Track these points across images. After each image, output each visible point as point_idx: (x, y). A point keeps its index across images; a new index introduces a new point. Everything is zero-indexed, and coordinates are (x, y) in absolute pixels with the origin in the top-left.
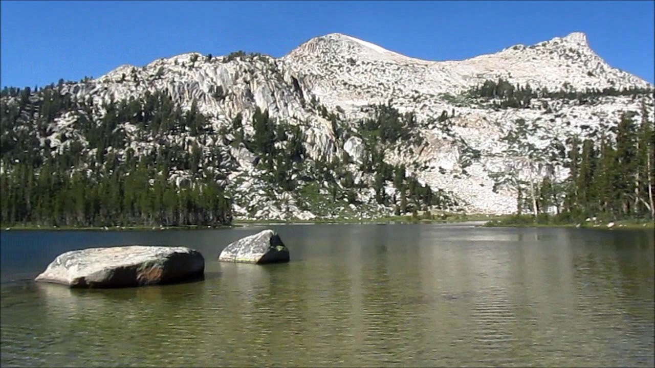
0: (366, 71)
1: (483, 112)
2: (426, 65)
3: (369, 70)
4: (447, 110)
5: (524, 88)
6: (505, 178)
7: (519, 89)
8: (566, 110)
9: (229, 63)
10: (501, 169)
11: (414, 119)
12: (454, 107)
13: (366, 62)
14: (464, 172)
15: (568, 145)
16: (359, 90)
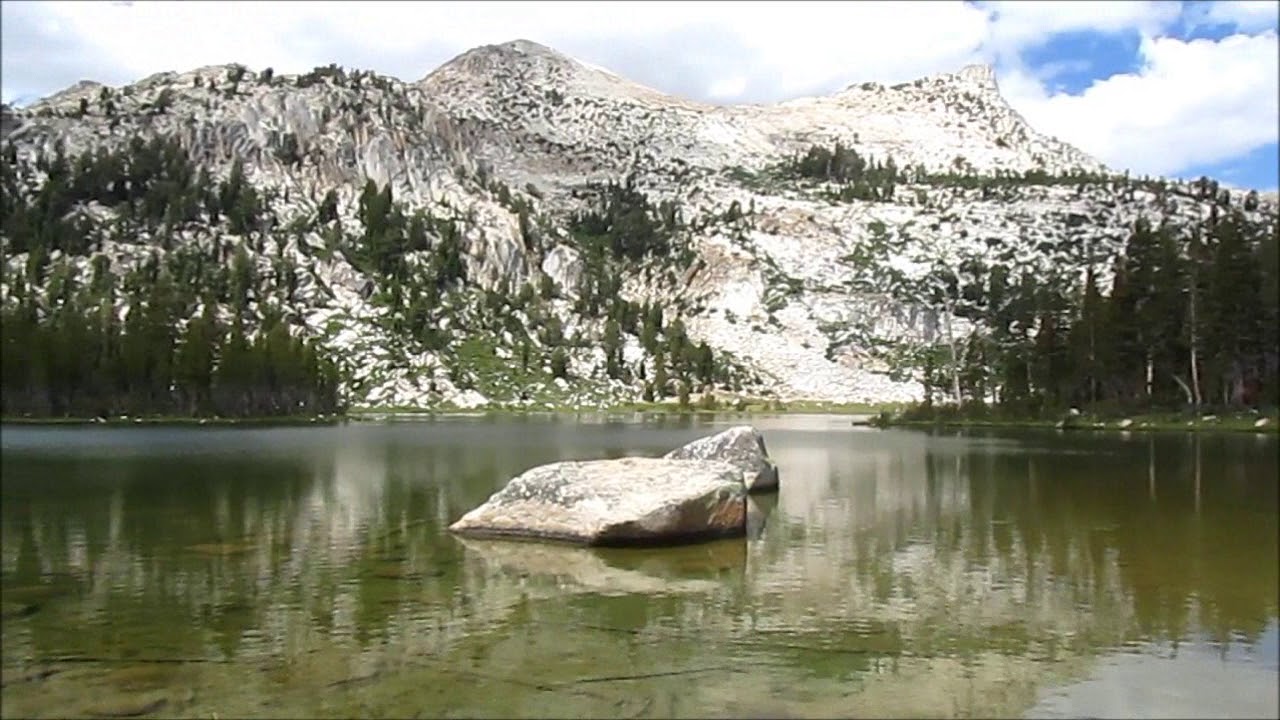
0: (583, 117)
1: (808, 207)
2: (700, 112)
3: (588, 116)
4: (739, 200)
5: (884, 165)
6: (848, 333)
7: (872, 166)
8: (958, 208)
9: (310, 89)
10: (841, 316)
11: (677, 215)
12: (752, 195)
13: (583, 101)
14: (773, 320)
15: (964, 274)
16: (569, 153)
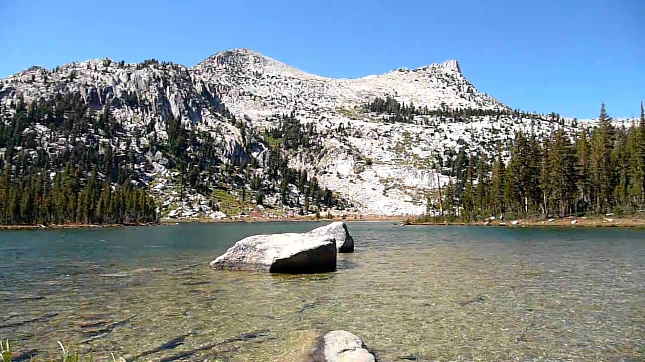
0: (270, 83)
1: (374, 125)
2: (324, 82)
3: (273, 83)
4: (343, 122)
5: (409, 106)
6: (393, 183)
7: (403, 107)
8: (443, 126)
9: (143, 70)
10: (390, 176)
11: (314, 129)
12: (349, 120)
13: (271, 76)
14: (359, 177)
15: (446, 156)
16: (264, 100)
